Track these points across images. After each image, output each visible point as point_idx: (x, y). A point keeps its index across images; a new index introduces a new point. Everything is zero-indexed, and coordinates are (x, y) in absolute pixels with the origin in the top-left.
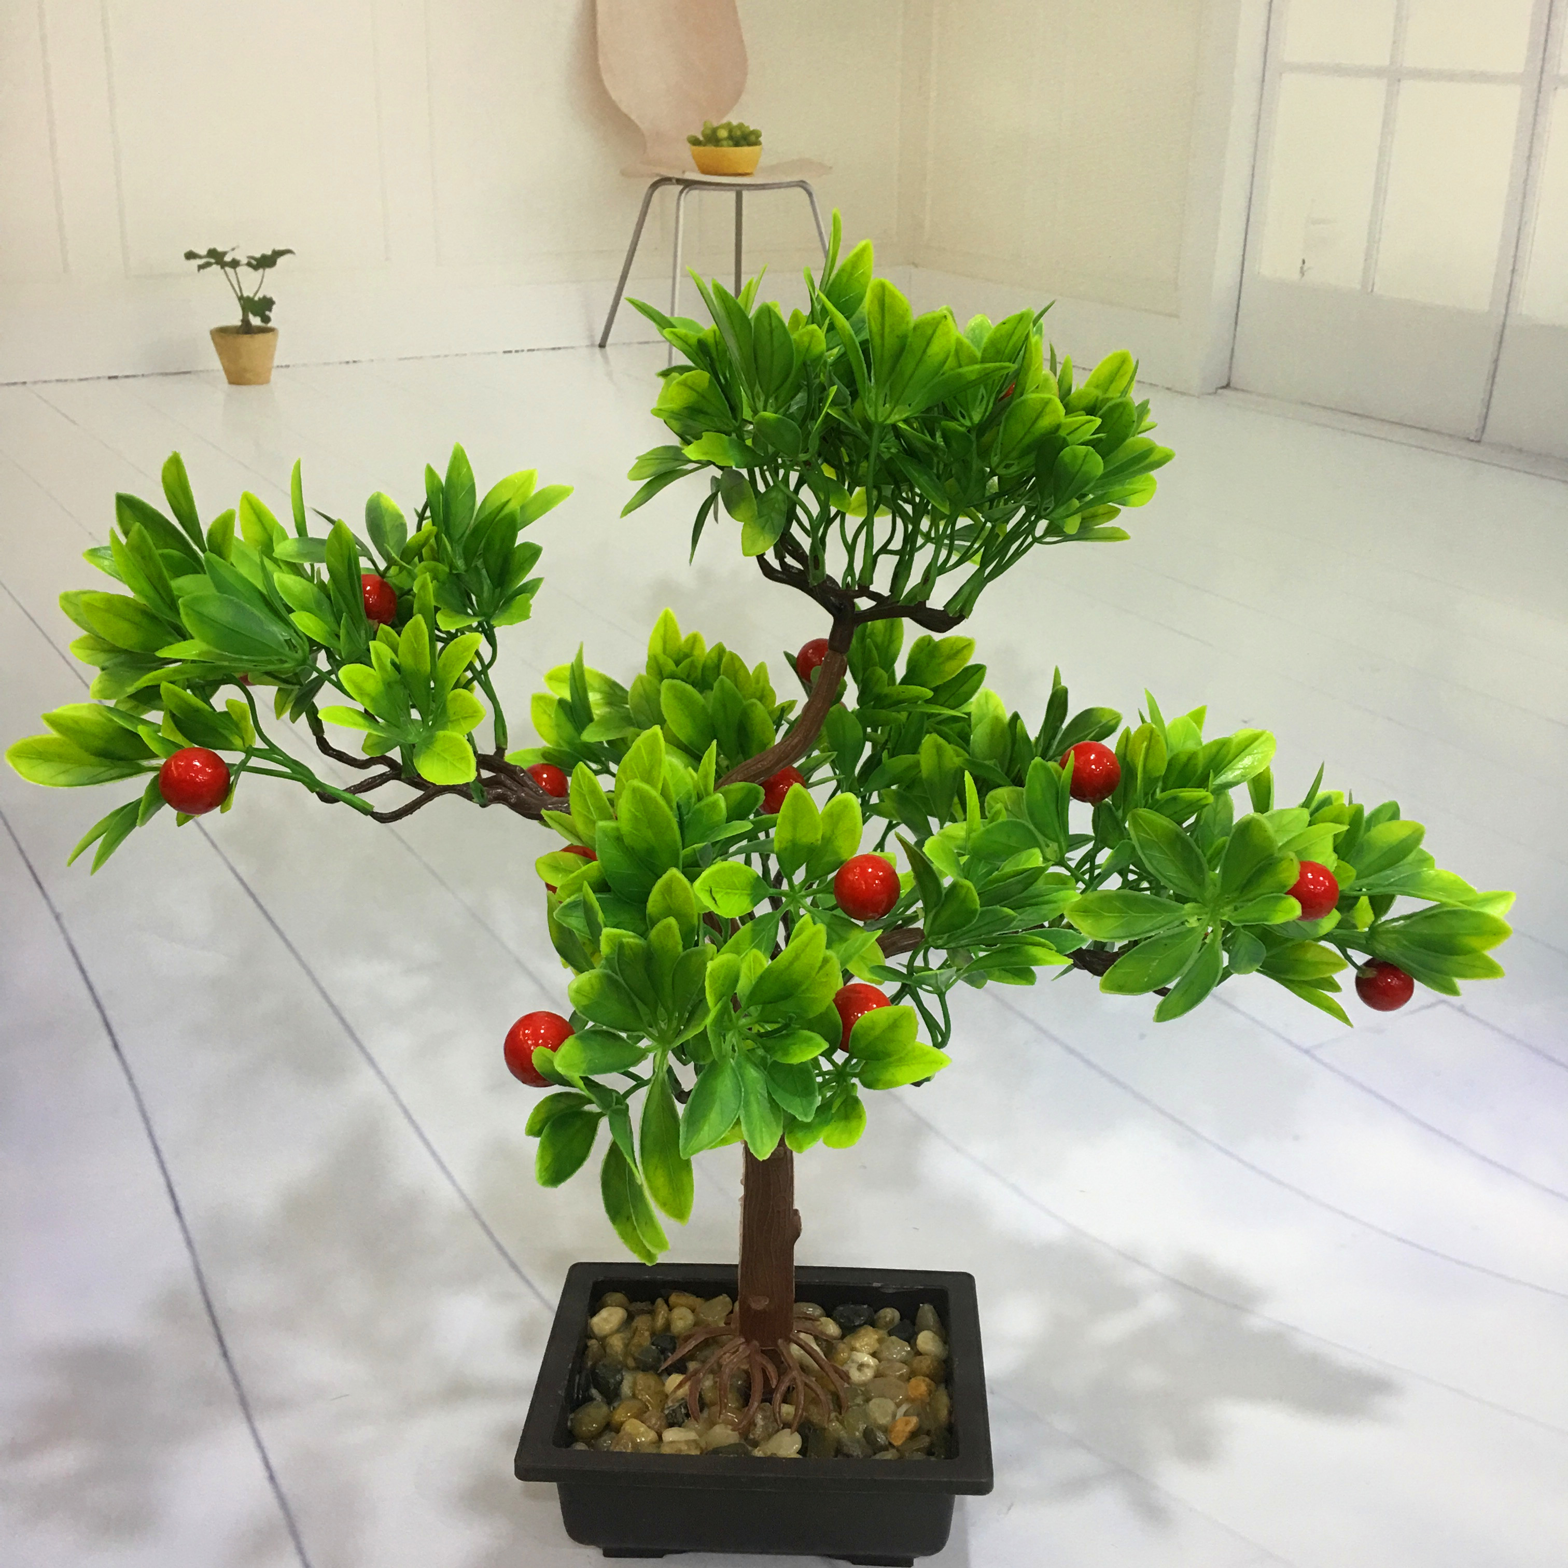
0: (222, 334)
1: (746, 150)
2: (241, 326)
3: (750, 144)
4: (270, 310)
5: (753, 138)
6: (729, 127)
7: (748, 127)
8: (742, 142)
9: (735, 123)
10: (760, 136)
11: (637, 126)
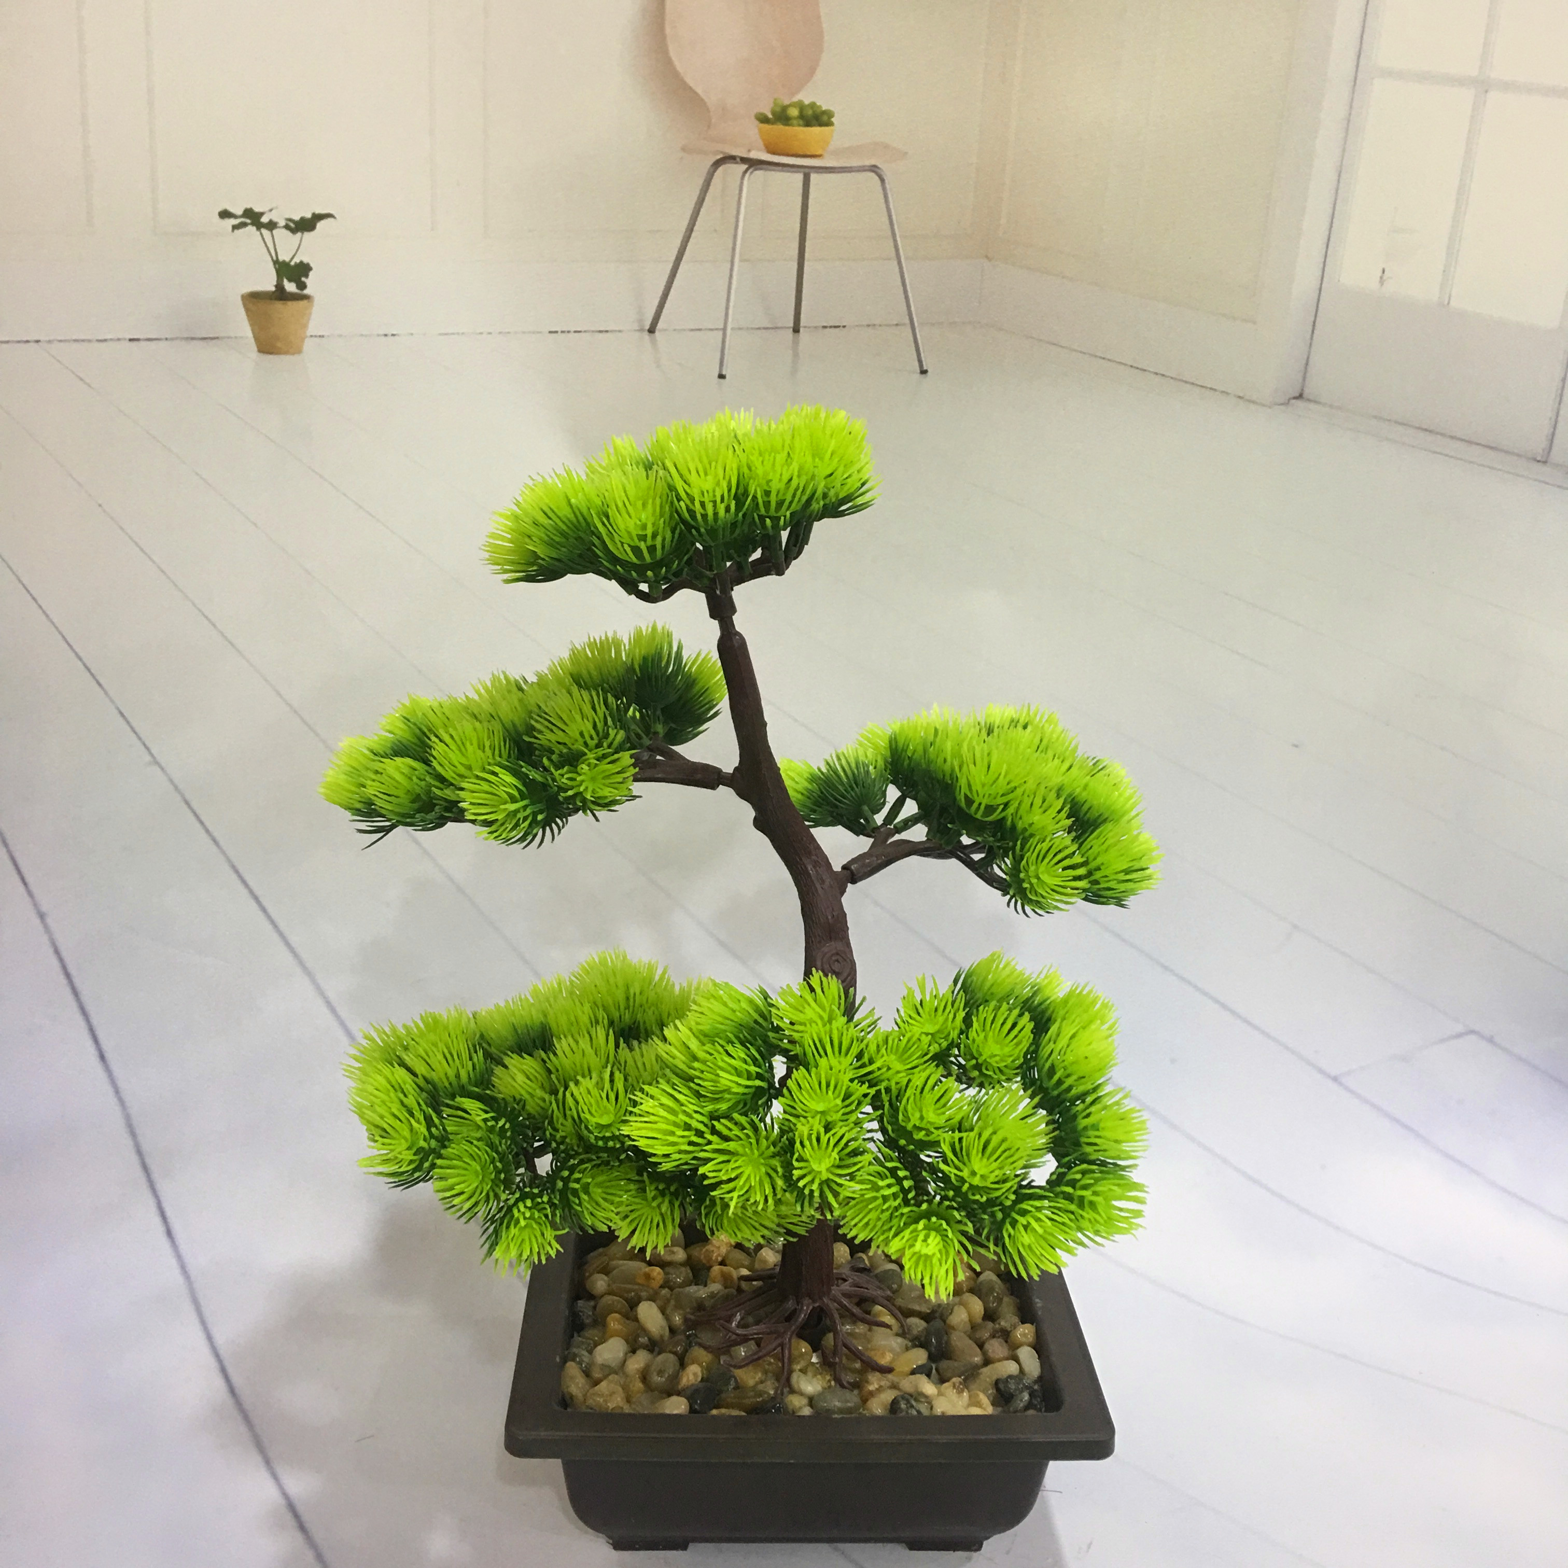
0: (253, 299)
1: (816, 130)
2: (274, 292)
3: (821, 125)
4: (307, 276)
5: (825, 118)
6: (801, 106)
7: (820, 107)
8: (814, 122)
9: (807, 102)
10: (833, 116)
11: (702, 100)
